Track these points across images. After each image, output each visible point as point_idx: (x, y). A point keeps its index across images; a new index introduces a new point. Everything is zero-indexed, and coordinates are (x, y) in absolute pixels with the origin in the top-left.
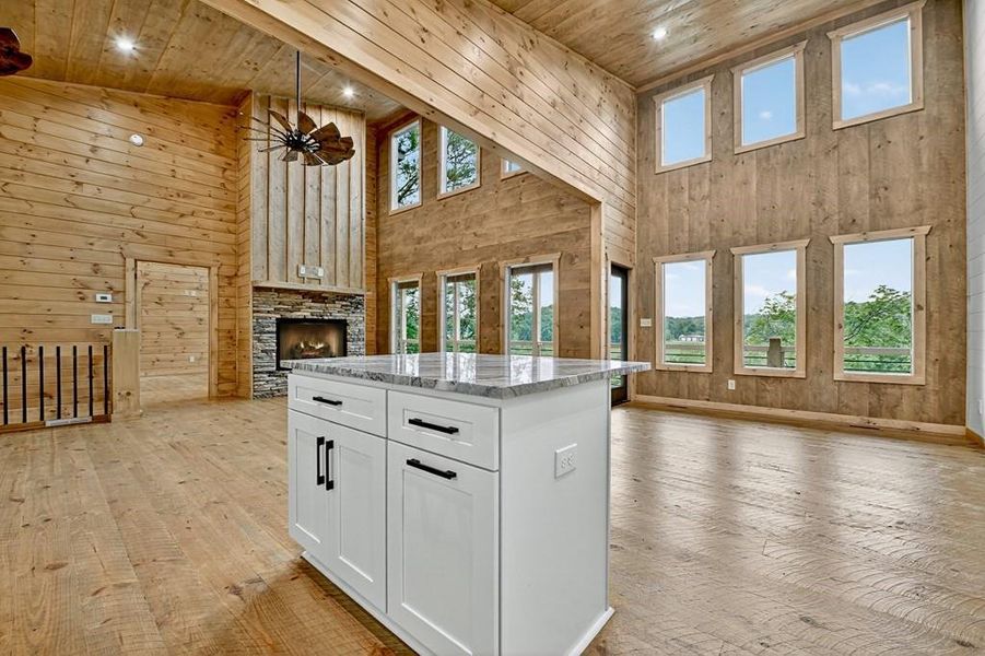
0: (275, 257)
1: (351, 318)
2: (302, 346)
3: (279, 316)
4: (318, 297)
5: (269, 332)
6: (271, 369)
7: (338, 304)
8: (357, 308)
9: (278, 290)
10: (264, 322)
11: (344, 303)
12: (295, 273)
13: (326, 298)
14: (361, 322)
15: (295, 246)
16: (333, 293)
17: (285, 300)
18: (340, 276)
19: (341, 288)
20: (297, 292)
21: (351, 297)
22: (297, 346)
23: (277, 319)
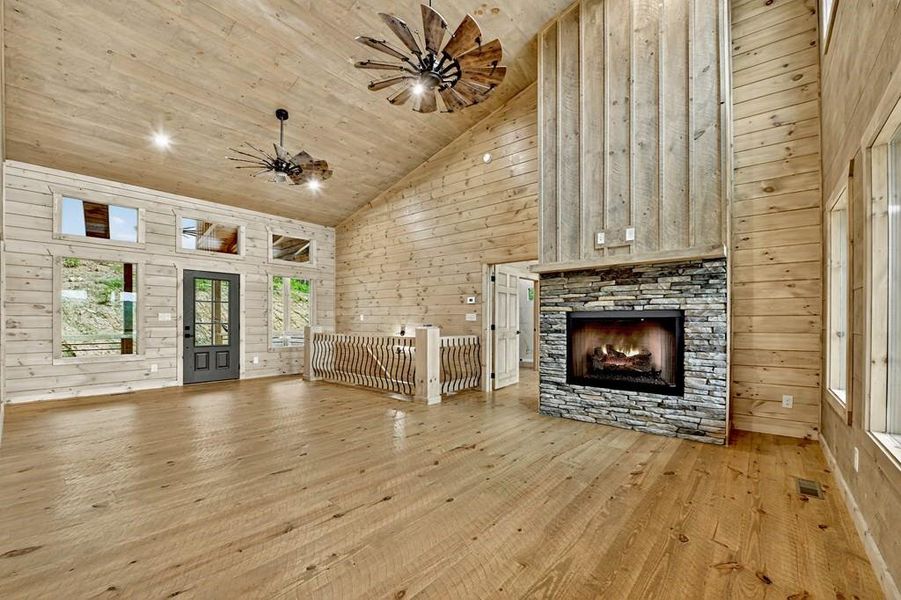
0: (565, 230)
1: (693, 305)
2: (605, 351)
3: (570, 310)
4: (624, 275)
5: (556, 331)
6: (559, 380)
7: (664, 284)
8: (706, 285)
9: (569, 274)
10: (551, 318)
11: (676, 279)
12: (591, 243)
13: (640, 274)
14: (717, 313)
15: (589, 206)
16: (653, 265)
17: (576, 286)
18: (669, 230)
19: (671, 249)
20: (591, 272)
21: (691, 265)
22: (597, 351)
23: (568, 313)
